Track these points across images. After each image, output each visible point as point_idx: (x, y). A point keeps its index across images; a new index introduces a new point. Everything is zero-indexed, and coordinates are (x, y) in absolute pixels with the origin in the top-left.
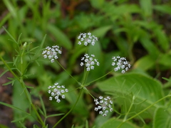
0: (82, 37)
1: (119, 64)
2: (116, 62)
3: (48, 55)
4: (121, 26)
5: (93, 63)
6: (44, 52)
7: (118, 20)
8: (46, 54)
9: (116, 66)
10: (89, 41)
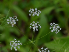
0: (31, 11)
1: (54, 27)
2: (52, 27)
3: (10, 22)
4: (61, 7)
5: (37, 27)
6: (8, 20)
7: (59, 3)
8: (9, 21)
9: (52, 29)
10: (36, 13)
